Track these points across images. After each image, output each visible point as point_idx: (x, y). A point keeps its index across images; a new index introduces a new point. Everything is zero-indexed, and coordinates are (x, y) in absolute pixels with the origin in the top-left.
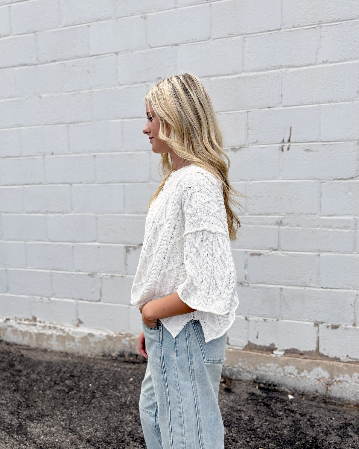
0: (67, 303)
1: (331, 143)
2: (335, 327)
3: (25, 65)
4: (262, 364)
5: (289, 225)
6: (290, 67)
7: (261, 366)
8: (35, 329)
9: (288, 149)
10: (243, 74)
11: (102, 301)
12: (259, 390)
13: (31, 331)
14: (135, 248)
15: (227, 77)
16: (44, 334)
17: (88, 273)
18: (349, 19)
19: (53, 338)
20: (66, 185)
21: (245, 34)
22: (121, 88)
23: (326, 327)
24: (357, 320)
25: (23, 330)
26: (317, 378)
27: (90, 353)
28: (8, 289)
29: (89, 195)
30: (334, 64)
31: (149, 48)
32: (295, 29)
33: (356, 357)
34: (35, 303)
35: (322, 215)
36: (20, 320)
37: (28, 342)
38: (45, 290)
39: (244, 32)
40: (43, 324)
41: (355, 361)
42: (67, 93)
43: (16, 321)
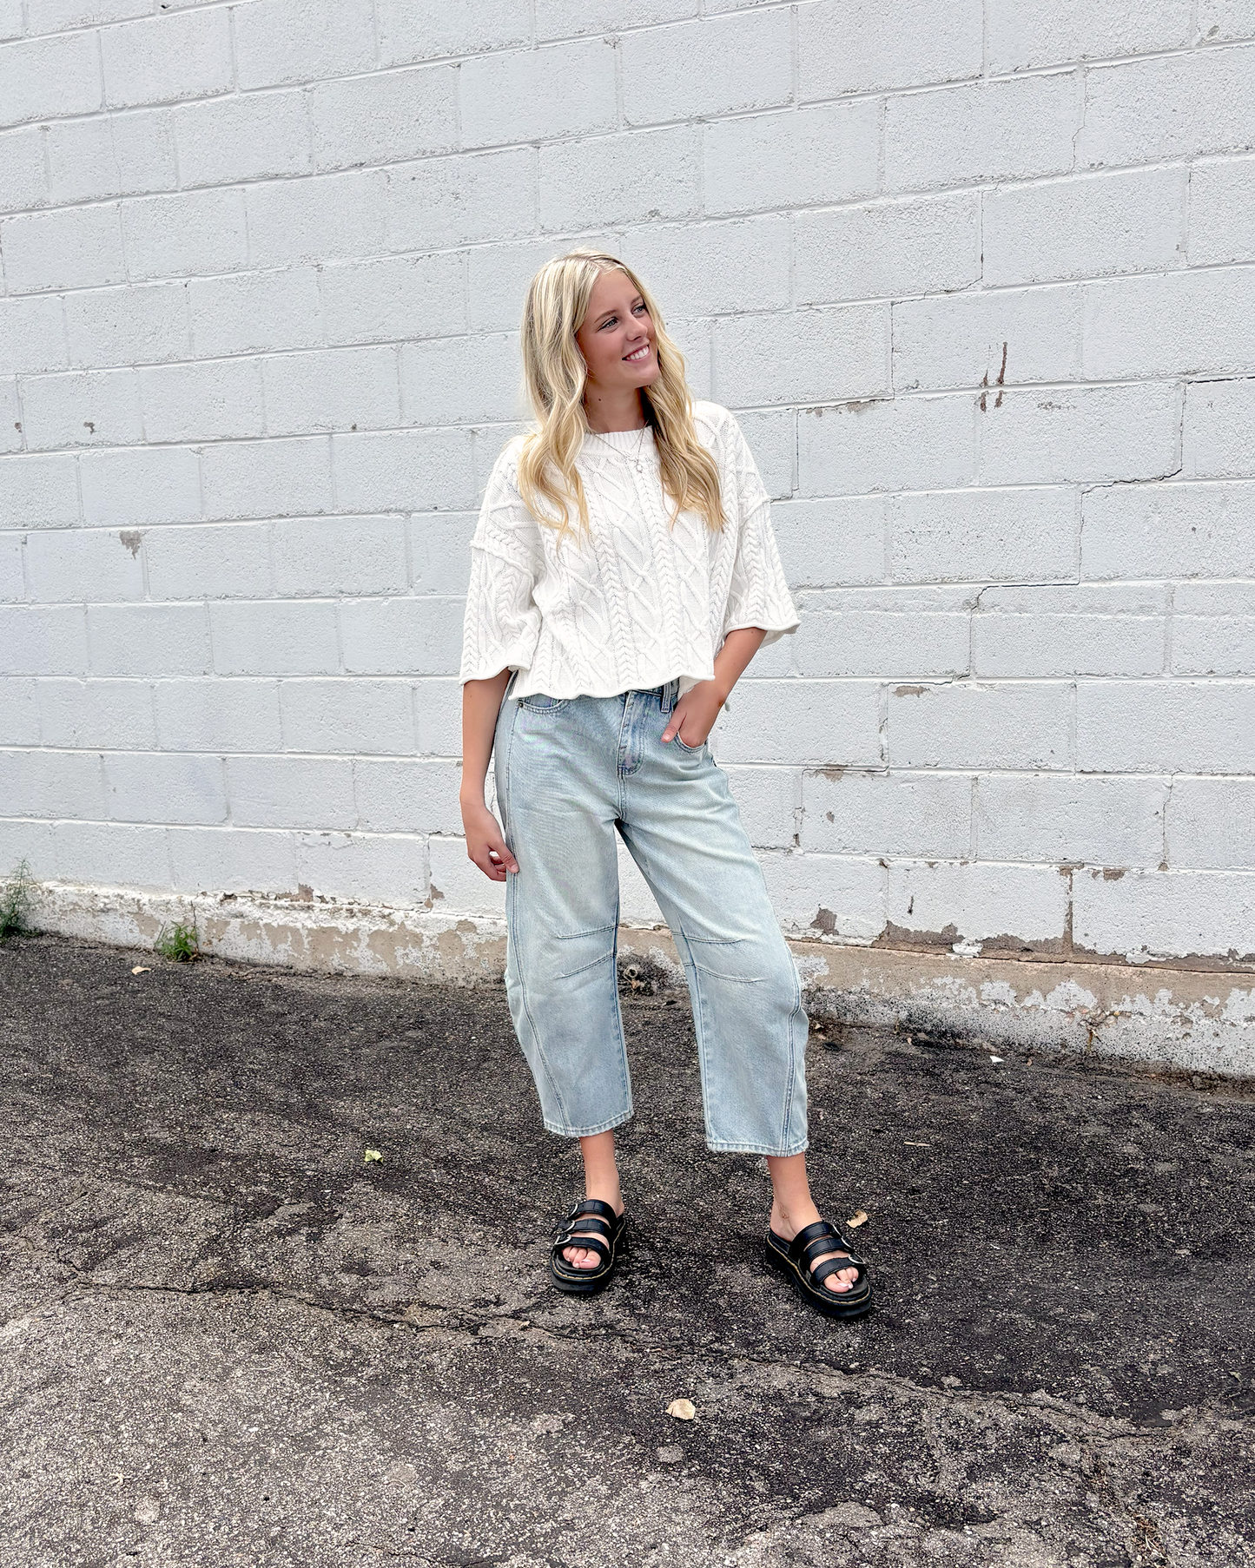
0: (399, 843)
1: (1108, 386)
2: (1115, 875)
3: (276, 177)
4: (922, 981)
5: (997, 608)
6: (1003, 180)
7: (920, 986)
8: (310, 918)
9: (998, 403)
10: (881, 202)
12: (914, 1048)
13: (299, 925)
15: (838, 209)
16: (335, 930)
17: (457, 760)
18: (1160, 49)
19: (359, 940)
20: (393, 516)
21: (886, 90)
22: (547, 240)
23: (1090, 875)
24: (1171, 854)
25: (275, 924)
26: (1067, 1009)
27: (464, 976)
28: (229, 812)
29: (459, 542)
30: (1120, 172)
31: (626, 127)
32: (1019, 76)
33: (1165, 949)
34: (306, 848)
35: (1083, 578)
36: (263, 897)
37: (289, 955)
38: (337, 811)
39: (884, 84)
40: (330, 906)
41: (1164, 959)
42: (397, 257)
43: (253, 900)
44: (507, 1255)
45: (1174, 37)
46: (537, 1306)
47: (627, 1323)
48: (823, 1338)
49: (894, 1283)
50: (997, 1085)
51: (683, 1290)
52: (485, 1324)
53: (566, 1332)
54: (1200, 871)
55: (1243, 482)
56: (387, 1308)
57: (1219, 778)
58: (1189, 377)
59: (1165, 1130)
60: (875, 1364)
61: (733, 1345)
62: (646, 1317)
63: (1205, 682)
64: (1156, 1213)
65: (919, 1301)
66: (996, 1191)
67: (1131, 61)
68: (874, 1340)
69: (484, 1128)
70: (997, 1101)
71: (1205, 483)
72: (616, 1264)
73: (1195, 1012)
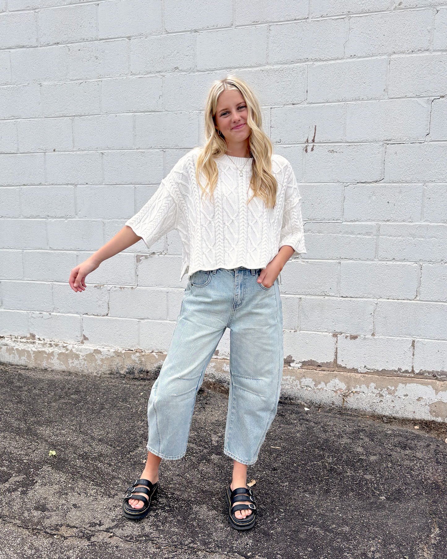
0: (71, 317)
1: (356, 144)
2: (354, 338)
3: (23, 47)
5: (310, 231)
6: (316, 60)
8: (34, 346)
9: (312, 150)
10: (267, 67)
11: (109, 315)
13: (30, 350)
14: (146, 257)
15: (250, 69)
16: (44, 352)
17: (94, 285)
18: (379, 10)
19: (54, 356)
20: (70, 186)
21: (270, 22)
22: (133, 78)
23: (344, 337)
24: (376, 330)
25: (20, 349)
26: (334, 390)
27: (96, 371)
28: (2, 303)
29: (96, 198)
30: (362, 59)
31: (166, 33)
32: (323, 19)
33: (373, 367)
34: (33, 318)
35: (344, 220)
36: (15, 338)
37: (25, 361)
38: (46, 304)
39: (269, 19)
40: (42, 342)
41: (373, 371)
42: (72, 82)
43: (11, 339)
44: (106, 500)
45: (384, 6)
46: (117, 526)
47: (155, 534)
48: (236, 540)
49: (266, 513)
50: (307, 420)
51: (179, 518)
52: (94, 535)
53: (128, 539)
54: (388, 337)
55: (408, 184)
56: (52, 528)
57: (396, 301)
58: (387, 142)
59: (373, 441)
60: (258, 553)
61: (199, 544)
62: (163, 531)
63: (391, 263)
64: (371, 479)
65: (276, 522)
66: (307, 469)
67: (367, 15)
68: (258, 541)
69: (100, 440)
70: (307, 428)
71: (393, 184)
72: (151, 505)
73: (385, 392)
